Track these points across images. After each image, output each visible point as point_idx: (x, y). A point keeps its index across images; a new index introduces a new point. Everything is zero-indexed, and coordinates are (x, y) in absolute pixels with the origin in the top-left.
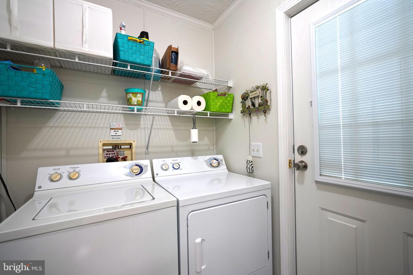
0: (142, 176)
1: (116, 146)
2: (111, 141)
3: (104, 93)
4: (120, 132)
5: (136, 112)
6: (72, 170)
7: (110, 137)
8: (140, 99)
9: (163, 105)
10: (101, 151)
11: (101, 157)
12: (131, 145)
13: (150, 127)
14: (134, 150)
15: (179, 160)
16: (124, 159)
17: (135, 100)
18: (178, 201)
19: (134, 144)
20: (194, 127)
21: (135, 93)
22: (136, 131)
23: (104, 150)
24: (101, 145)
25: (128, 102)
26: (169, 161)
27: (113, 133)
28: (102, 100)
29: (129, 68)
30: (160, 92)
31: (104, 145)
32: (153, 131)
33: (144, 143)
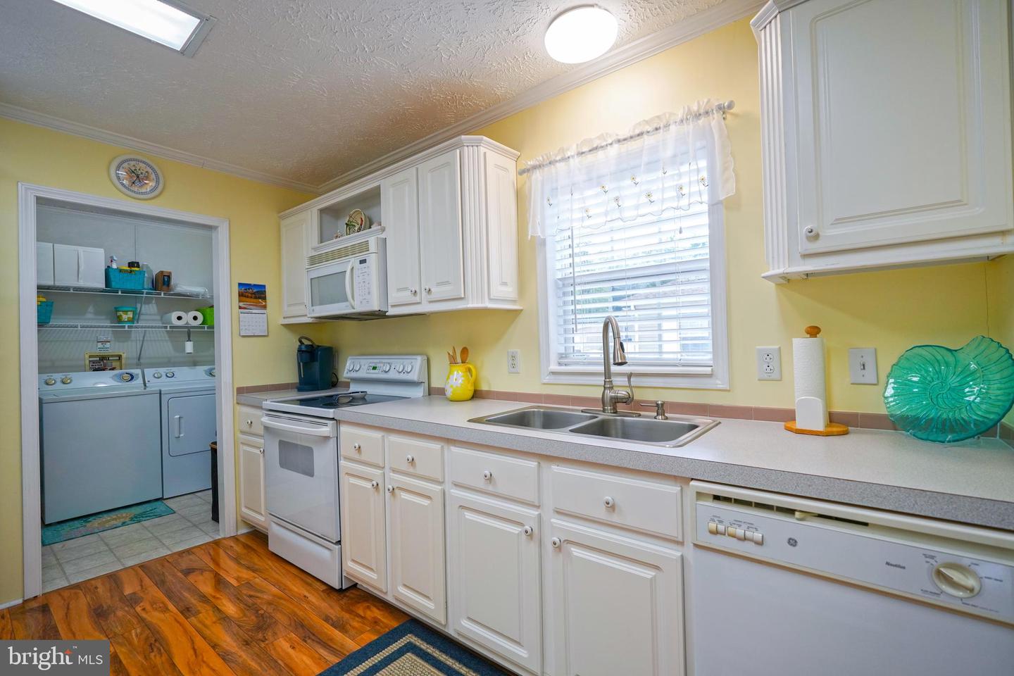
0: (133, 382)
1: (103, 358)
2: (97, 352)
3: (91, 309)
4: (108, 345)
5: (126, 329)
6: (64, 377)
7: (97, 350)
8: (131, 316)
9: (158, 317)
10: (87, 362)
11: (88, 368)
12: (120, 357)
13: (141, 339)
14: (123, 361)
15: (173, 369)
16: (113, 369)
17: (125, 317)
18: (160, 391)
19: (124, 356)
20: (189, 340)
21: (126, 312)
22: (126, 344)
23: (90, 361)
24: (87, 356)
25: (119, 320)
26: (162, 370)
27: (100, 345)
28: (89, 316)
29: (120, 293)
30: (154, 305)
31: (90, 357)
32: (145, 343)
33: (135, 355)
